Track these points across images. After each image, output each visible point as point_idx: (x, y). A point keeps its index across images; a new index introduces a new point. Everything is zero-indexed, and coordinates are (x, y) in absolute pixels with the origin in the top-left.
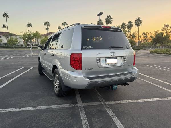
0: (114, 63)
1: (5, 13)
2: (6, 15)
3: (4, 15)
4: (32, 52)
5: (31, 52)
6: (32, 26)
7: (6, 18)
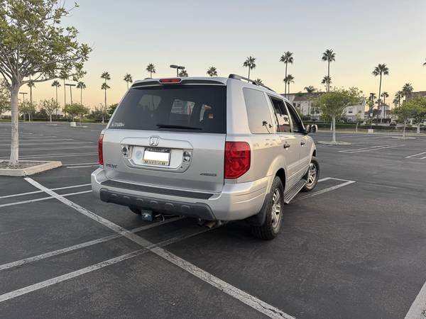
0: (159, 163)
1: (328, 52)
2: (329, 56)
3: (326, 55)
4: (334, 138)
5: (332, 137)
6: (386, 73)
7: (330, 60)
